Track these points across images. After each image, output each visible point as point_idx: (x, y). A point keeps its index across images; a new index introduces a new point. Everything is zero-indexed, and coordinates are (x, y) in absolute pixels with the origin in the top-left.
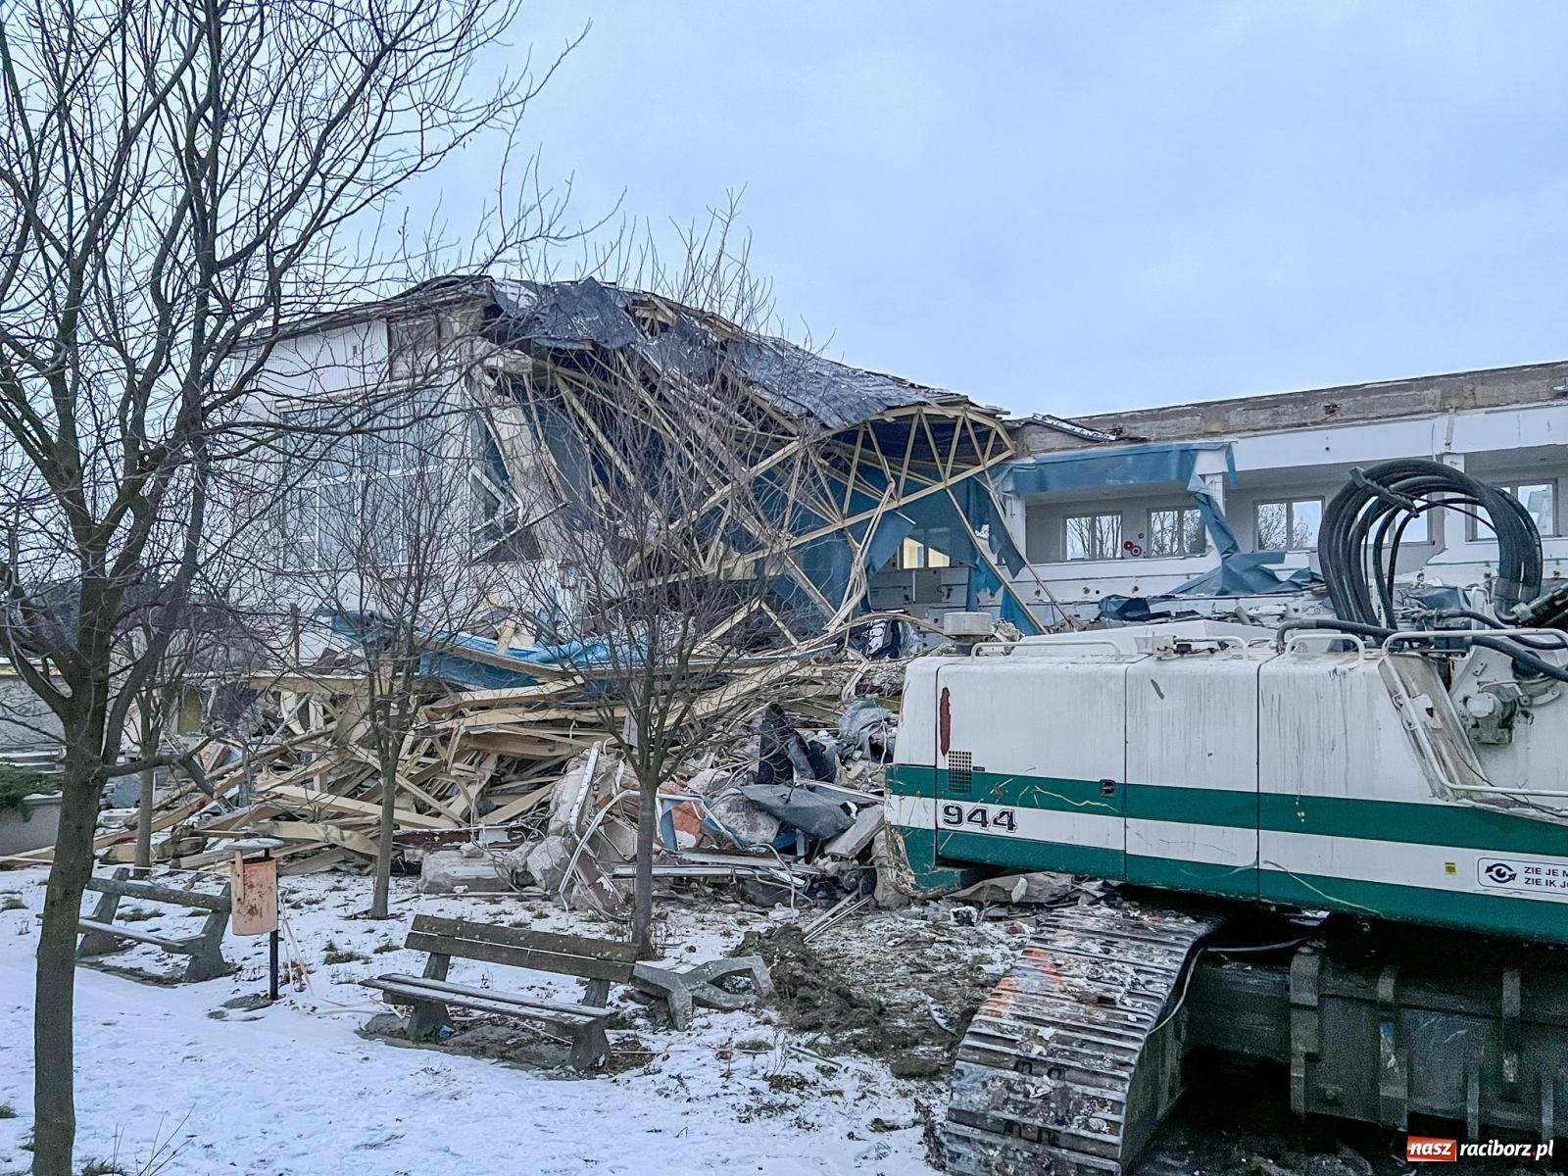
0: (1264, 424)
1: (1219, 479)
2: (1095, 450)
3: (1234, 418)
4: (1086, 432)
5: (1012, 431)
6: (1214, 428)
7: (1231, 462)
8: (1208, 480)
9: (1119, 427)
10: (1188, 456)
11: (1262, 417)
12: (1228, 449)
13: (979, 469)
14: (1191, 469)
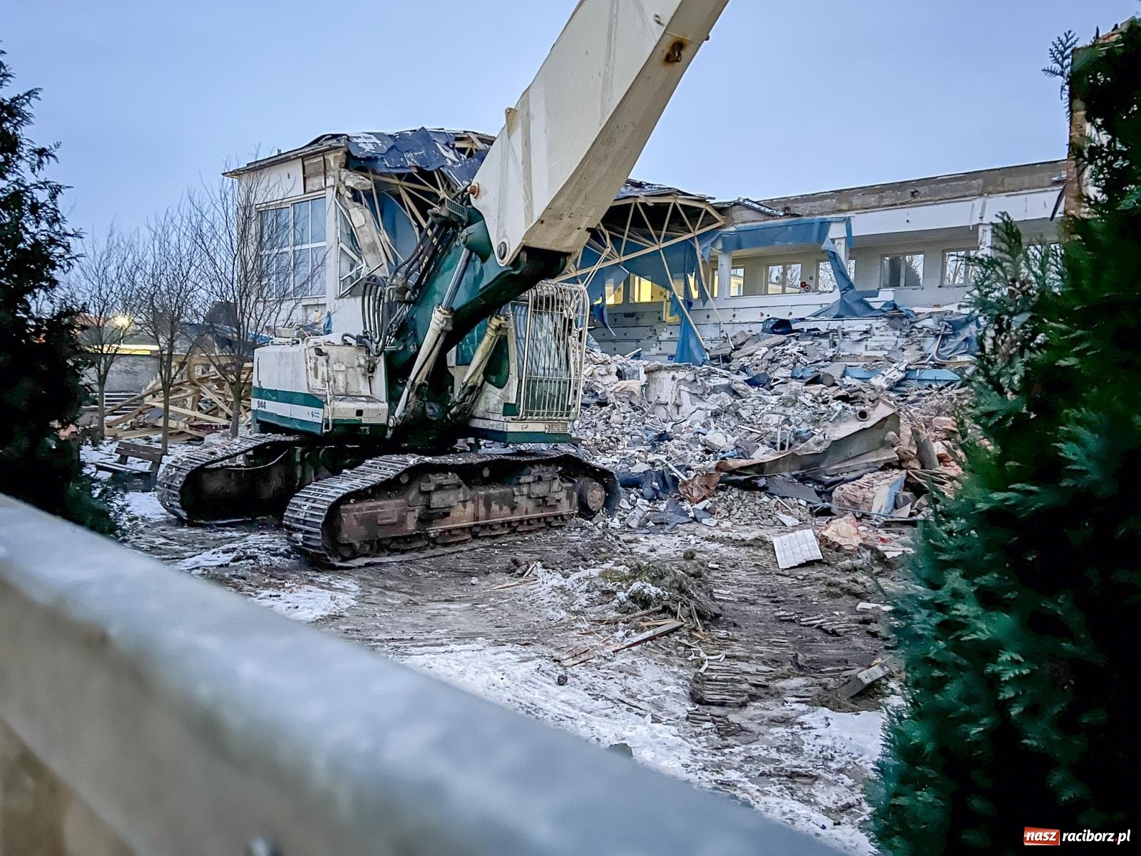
0: (874, 204)
1: (843, 241)
2: (771, 222)
3: (856, 201)
4: (767, 210)
5: (721, 210)
6: (844, 207)
7: (849, 230)
8: (836, 242)
9: (787, 207)
10: (825, 225)
11: (873, 200)
12: (847, 221)
13: (691, 235)
14: (826, 234)
